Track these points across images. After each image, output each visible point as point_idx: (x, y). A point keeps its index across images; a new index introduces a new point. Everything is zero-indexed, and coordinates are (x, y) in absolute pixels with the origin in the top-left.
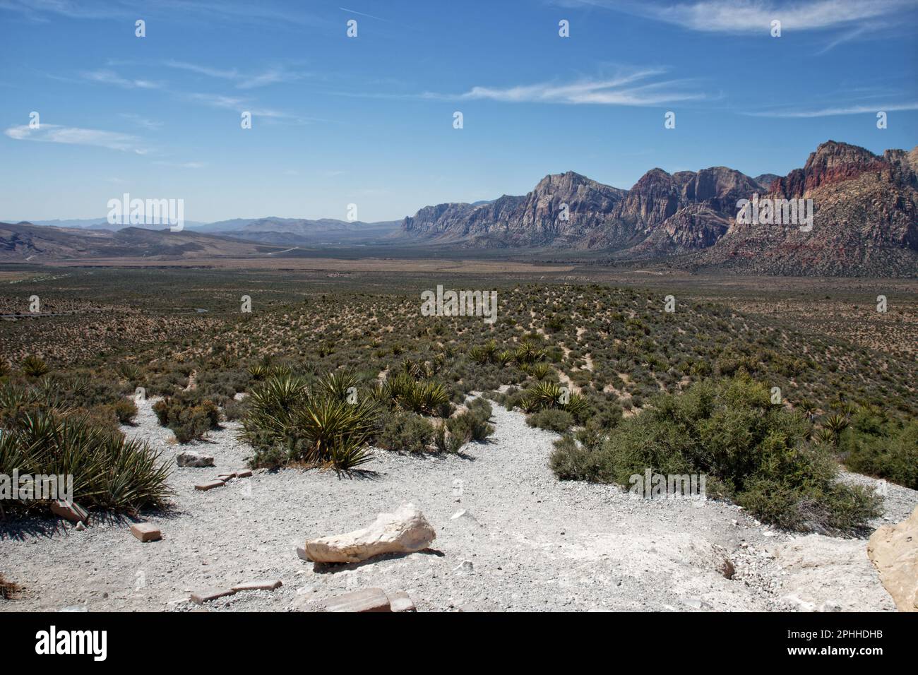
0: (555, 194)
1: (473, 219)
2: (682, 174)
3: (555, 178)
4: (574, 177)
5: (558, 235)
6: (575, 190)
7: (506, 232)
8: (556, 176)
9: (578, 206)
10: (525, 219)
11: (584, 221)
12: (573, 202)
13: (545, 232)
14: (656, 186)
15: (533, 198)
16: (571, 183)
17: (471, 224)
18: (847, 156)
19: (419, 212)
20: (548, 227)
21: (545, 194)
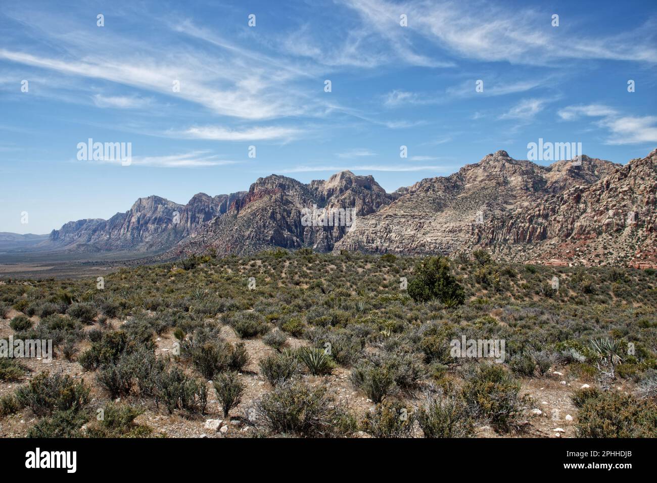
0: (142, 212)
1: (95, 231)
2: (220, 197)
3: (144, 201)
4: (156, 199)
5: (142, 241)
6: (156, 208)
7: (108, 240)
8: (145, 198)
9: (157, 220)
10: (122, 230)
11: (160, 230)
12: (154, 217)
13: (133, 239)
14: (198, 205)
15: (129, 214)
16: (153, 204)
17: (93, 234)
18: (269, 185)
19: (64, 226)
20: (135, 236)
21: (137, 212)
